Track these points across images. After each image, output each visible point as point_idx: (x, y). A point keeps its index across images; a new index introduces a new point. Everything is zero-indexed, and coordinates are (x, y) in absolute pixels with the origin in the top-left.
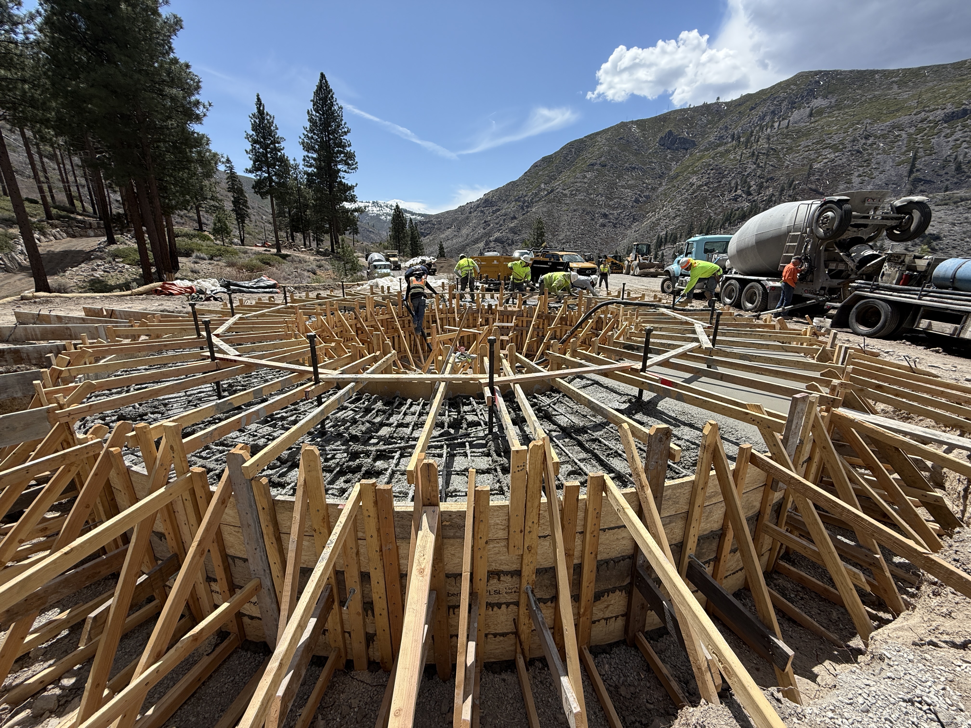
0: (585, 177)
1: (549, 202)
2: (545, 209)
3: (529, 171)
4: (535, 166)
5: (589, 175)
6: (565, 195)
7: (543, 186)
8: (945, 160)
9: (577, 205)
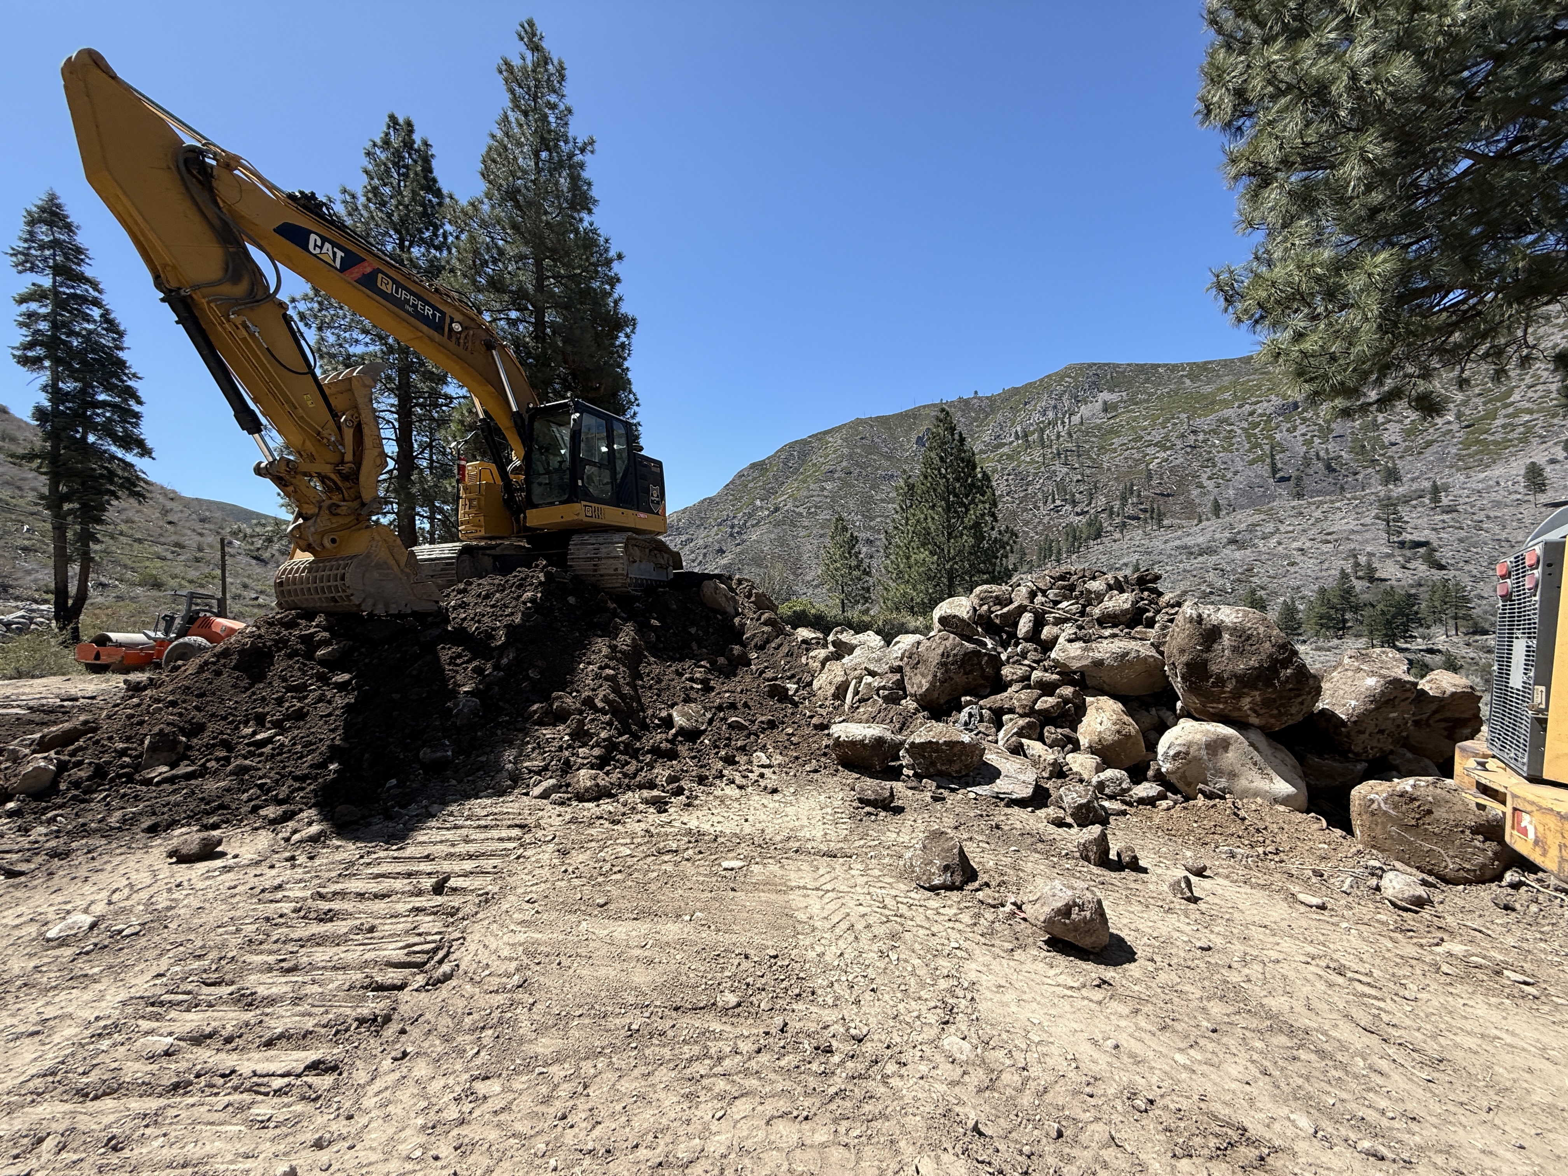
0: (823, 489)
1: (777, 524)
2: (773, 536)
3: (732, 482)
4: (740, 475)
5: (829, 486)
6: (800, 514)
7: (758, 503)
8: (1305, 458)
9: (822, 528)
